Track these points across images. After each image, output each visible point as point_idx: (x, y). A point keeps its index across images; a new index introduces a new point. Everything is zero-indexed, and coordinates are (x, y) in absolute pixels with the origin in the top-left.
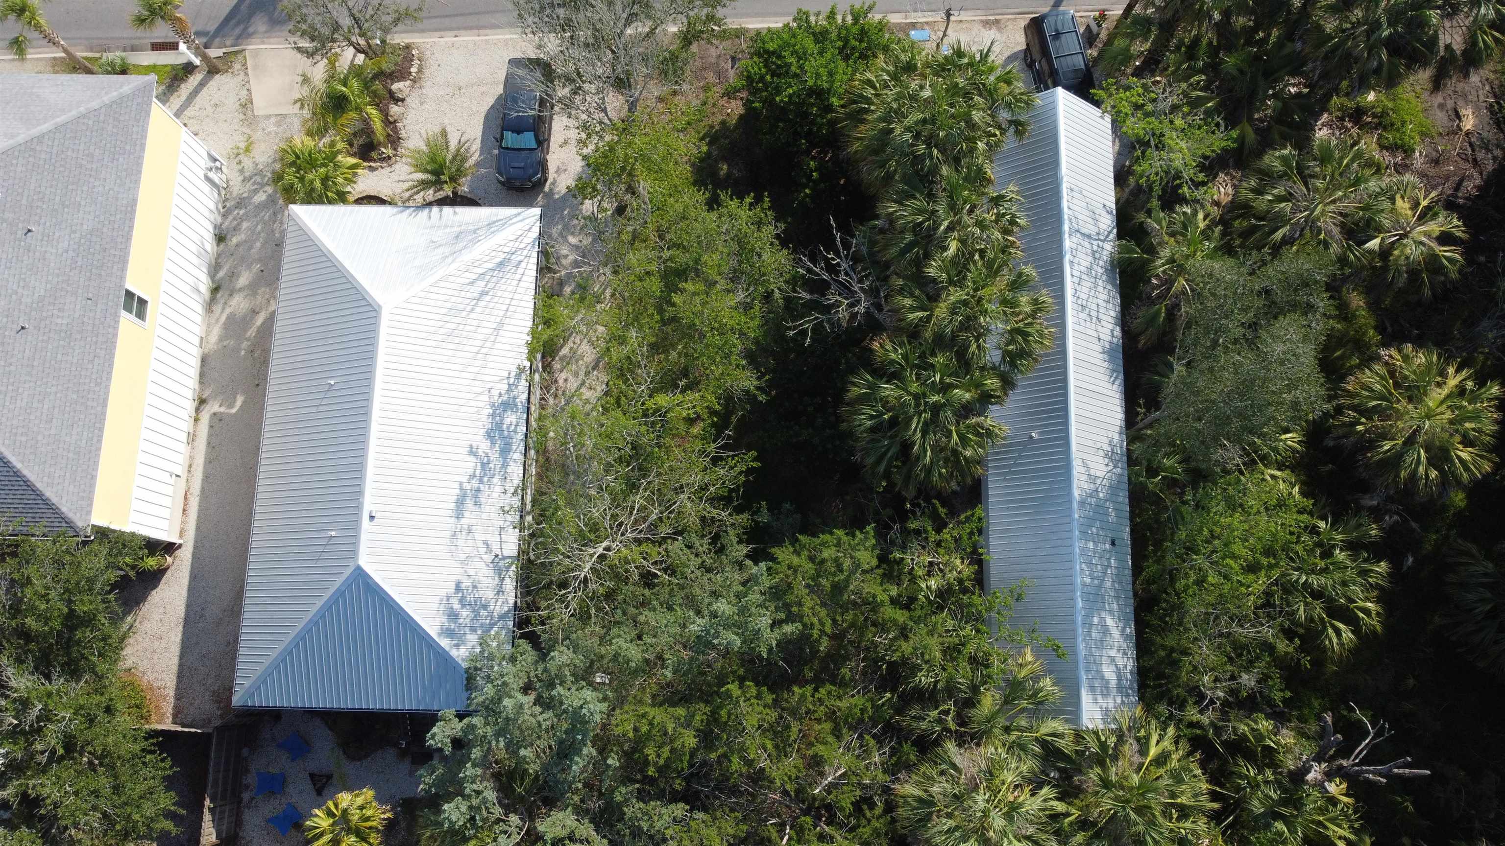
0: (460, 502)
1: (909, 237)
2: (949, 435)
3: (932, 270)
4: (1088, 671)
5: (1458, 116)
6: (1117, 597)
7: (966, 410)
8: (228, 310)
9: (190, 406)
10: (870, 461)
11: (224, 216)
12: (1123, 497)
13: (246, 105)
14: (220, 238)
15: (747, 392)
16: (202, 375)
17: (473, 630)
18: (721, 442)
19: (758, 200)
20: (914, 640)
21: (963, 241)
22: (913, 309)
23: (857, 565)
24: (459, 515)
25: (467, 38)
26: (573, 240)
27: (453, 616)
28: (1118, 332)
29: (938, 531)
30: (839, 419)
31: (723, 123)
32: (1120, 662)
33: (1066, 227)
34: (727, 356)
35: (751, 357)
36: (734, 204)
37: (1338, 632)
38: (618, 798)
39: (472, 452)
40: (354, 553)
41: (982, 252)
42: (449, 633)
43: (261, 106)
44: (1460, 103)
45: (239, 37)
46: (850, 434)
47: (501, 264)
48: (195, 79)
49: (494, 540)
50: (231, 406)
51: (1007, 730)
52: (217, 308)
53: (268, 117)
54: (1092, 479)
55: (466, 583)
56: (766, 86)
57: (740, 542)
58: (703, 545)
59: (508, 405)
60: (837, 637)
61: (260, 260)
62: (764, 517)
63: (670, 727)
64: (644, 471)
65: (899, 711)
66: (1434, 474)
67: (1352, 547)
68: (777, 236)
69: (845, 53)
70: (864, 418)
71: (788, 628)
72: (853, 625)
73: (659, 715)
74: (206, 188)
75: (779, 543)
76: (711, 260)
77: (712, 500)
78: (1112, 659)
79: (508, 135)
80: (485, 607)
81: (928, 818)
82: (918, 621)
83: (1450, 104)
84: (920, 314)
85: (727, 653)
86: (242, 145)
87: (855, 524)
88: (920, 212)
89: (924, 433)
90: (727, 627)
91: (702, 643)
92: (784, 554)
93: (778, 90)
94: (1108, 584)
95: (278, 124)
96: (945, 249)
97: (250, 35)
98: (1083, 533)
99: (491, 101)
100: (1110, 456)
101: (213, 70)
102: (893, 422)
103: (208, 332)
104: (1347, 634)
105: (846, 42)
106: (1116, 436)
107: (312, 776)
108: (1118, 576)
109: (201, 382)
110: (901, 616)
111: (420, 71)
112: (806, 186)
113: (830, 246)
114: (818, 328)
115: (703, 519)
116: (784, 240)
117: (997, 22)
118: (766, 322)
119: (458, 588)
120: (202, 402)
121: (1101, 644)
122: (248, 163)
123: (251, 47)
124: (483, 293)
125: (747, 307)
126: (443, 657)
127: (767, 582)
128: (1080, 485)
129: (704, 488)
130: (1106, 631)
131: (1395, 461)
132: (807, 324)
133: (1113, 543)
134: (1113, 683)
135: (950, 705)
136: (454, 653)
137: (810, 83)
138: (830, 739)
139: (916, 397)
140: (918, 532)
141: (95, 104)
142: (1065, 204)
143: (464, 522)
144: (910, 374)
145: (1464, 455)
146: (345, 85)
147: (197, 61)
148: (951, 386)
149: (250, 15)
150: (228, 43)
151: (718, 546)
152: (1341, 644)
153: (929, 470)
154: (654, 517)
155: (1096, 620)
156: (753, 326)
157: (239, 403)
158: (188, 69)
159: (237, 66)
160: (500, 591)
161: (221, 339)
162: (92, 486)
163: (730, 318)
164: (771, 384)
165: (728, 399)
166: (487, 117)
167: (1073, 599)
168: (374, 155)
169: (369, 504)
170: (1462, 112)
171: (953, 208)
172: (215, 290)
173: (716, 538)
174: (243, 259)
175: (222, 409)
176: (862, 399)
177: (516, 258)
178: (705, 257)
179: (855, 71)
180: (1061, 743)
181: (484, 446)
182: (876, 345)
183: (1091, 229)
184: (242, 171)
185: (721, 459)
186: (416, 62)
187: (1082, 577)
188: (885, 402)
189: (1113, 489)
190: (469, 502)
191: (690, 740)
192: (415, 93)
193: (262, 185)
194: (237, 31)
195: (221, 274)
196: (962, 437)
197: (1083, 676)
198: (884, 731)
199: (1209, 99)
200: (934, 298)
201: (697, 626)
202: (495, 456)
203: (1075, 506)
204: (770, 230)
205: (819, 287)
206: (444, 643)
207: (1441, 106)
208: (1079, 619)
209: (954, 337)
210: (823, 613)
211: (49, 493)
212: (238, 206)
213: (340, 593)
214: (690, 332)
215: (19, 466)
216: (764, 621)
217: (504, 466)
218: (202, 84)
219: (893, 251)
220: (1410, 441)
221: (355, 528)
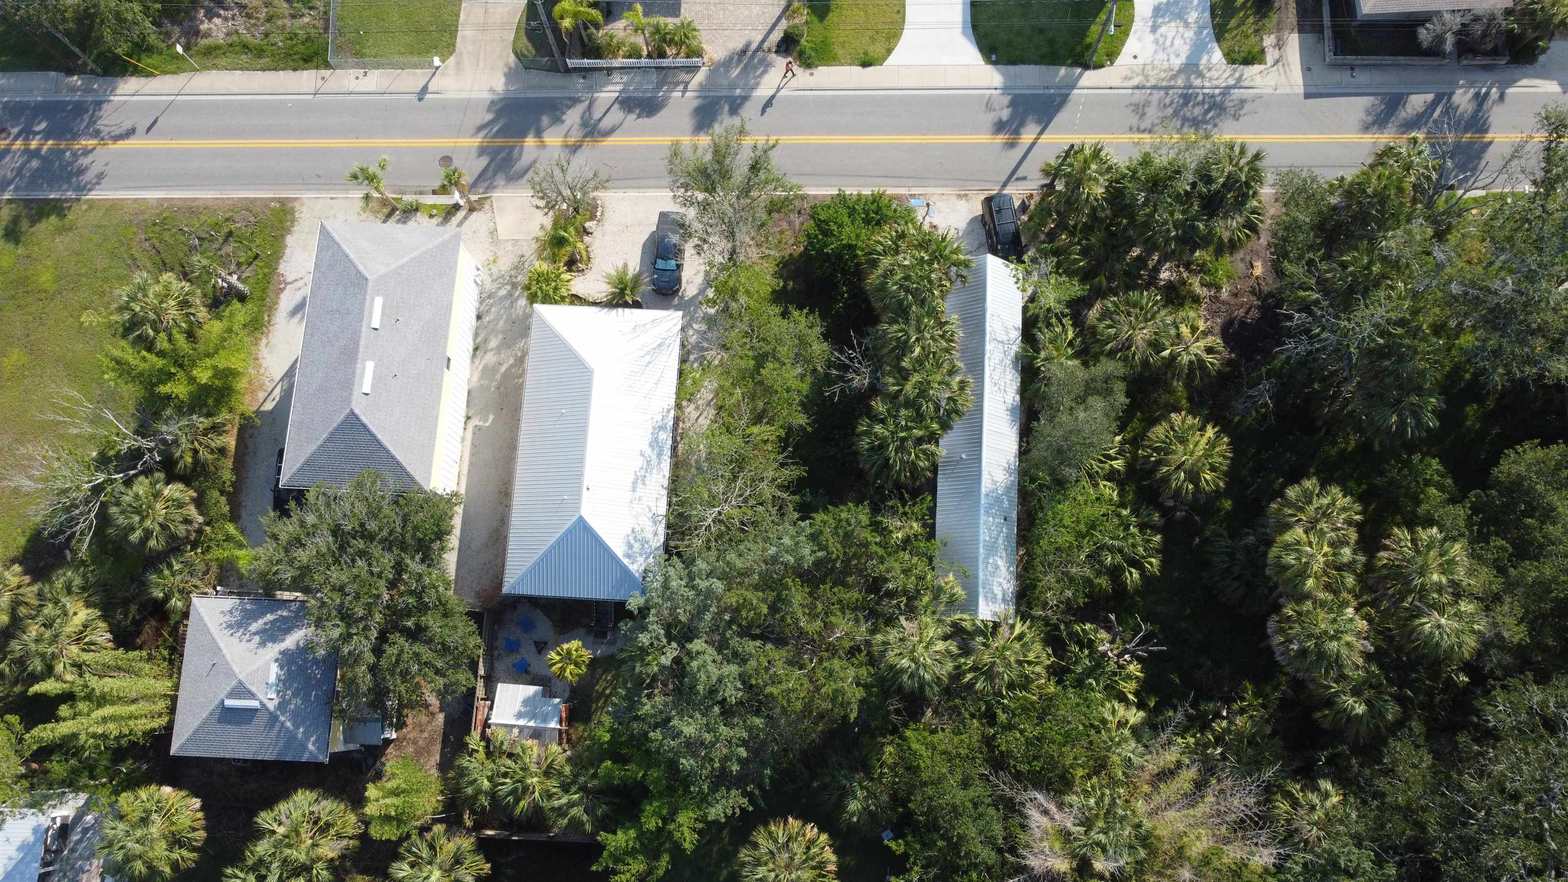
0: (635, 483)
1: (894, 343)
2: (910, 454)
3: (906, 363)
4: (984, 588)
5: (1252, 267)
6: (1006, 550)
7: (919, 441)
8: (483, 362)
9: (463, 420)
10: (868, 466)
11: (481, 303)
12: (1014, 494)
13: (493, 232)
14: (479, 317)
15: (801, 426)
16: (468, 402)
17: (641, 555)
18: (785, 454)
19: (811, 311)
20: (886, 565)
21: (923, 348)
22: (894, 385)
23: (859, 522)
24: (634, 490)
25: (632, 194)
26: (696, 326)
27: (630, 546)
28: (1018, 398)
29: (903, 506)
30: (853, 444)
31: (791, 255)
32: (1006, 586)
33: (988, 338)
34: (791, 405)
35: (805, 406)
36: (796, 314)
37: (1131, 574)
38: (728, 636)
39: (642, 454)
40: (578, 508)
41: (934, 353)
42: (628, 556)
43: (502, 234)
44: (1255, 258)
45: (488, 188)
46: (856, 453)
47: (659, 345)
48: (461, 214)
49: (653, 505)
50: (485, 421)
51: (934, 613)
52: (477, 361)
53: (507, 241)
54: (994, 482)
55: (637, 529)
56: (818, 241)
57: (795, 510)
58: (774, 511)
59: (661, 428)
60: (847, 562)
61: (503, 332)
62: (808, 498)
63: (755, 602)
64: (741, 469)
65: (878, 603)
66: (1191, 487)
67: (1142, 527)
68: (822, 334)
69: (867, 221)
70: (864, 444)
71: (820, 554)
72: (855, 554)
73: (749, 595)
74: (474, 286)
75: (816, 511)
76: (783, 351)
77: (779, 487)
78: (1000, 584)
79: (659, 261)
80: (647, 542)
81: (886, 650)
82: (889, 554)
83: (1248, 258)
84: (896, 388)
85: (786, 565)
86: (491, 258)
87: (859, 502)
88: (901, 331)
89: (896, 453)
90: (787, 552)
91: (774, 560)
92: (819, 517)
93: (826, 245)
94: (1000, 541)
95: (514, 246)
96: (913, 352)
97: (495, 187)
98: (987, 512)
99: (646, 236)
100: (1008, 470)
101: (472, 210)
102: (881, 447)
103: (471, 376)
104: (1136, 575)
105: (867, 214)
106: (1012, 459)
107: (535, 642)
108: (1008, 537)
109: (468, 406)
110: (881, 551)
111: (602, 214)
112: (840, 301)
113: (852, 347)
114: (842, 391)
115: (774, 497)
116: (826, 336)
117: (966, 195)
118: (813, 384)
119: (633, 531)
120: (468, 418)
121: (993, 574)
122: (494, 270)
123: (496, 195)
124: (649, 362)
125: (802, 377)
126: (625, 571)
127: (809, 531)
128: (986, 484)
129: (774, 480)
130: (997, 567)
131: (1166, 479)
132: (837, 388)
133: (1005, 519)
134: (1000, 596)
135: (904, 599)
136: (631, 567)
137: (844, 242)
138: (838, 613)
139: (892, 433)
140: (892, 507)
141: (430, 246)
142: (987, 324)
143: (637, 494)
144: (890, 421)
145: (1208, 477)
146: (565, 231)
147: (462, 202)
148: (911, 428)
149: (495, 175)
150: (481, 191)
151: (782, 514)
152: (1132, 581)
153: (899, 473)
154: (748, 493)
155: (991, 561)
156: (805, 387)
157: (490, 420)
158: (456, 207)
159: (487, 207)
160: (656, 534)
161: (480, 379)
162: (431, 465)
163: (795, 384)
164: (814, 422)
165: (790, 429)
166: (644, 246)
167: (978, 548)
168: (574, 268)
169: (587, 481)
170: (1255, 264)
171: (919, 330)
172: (476, 349)
173: (781, 508)
174: (492, 331)
175: (480, 423)
176: (865, 433)
177: (668, 342)
178: (779, 348)
179: (873, 233)
180: (964, 624)
181: (648, 451)
182: (873, 403)
183: (1005, 338)
184: (491, 275)
185: (787, 464)
186: (600, 209)
187: (984, 536)
188: (876, 435)
189: (1008, 489)
190: (640, 482)
191: (765, 610)
192: (600, 228)
193: (504, 285)
194: (486, 184)
195: (479, 340)
196: (917, 456)
197: (981, 590)
198: (869, 614)
199: (1081, 261)
200: (906, 379)
201: (772, 550)
202: (654, 457)
203: (982, 496)
204: (818, 330)
205: (845, 368)
206: (626, 561)
207: (1242, 260)
208: (981, 559)
209: (914, 401)
210: (839, 546)
211: (409, 469)
212: (489, 297)
213: (569, 531)
214: (769, 391)
215: (394, 453)
216: (807, 551)
217: (659, 463)
218: (465, 218)
219: (886, 351)
220: (1178, 468)
221: (579, 494)
